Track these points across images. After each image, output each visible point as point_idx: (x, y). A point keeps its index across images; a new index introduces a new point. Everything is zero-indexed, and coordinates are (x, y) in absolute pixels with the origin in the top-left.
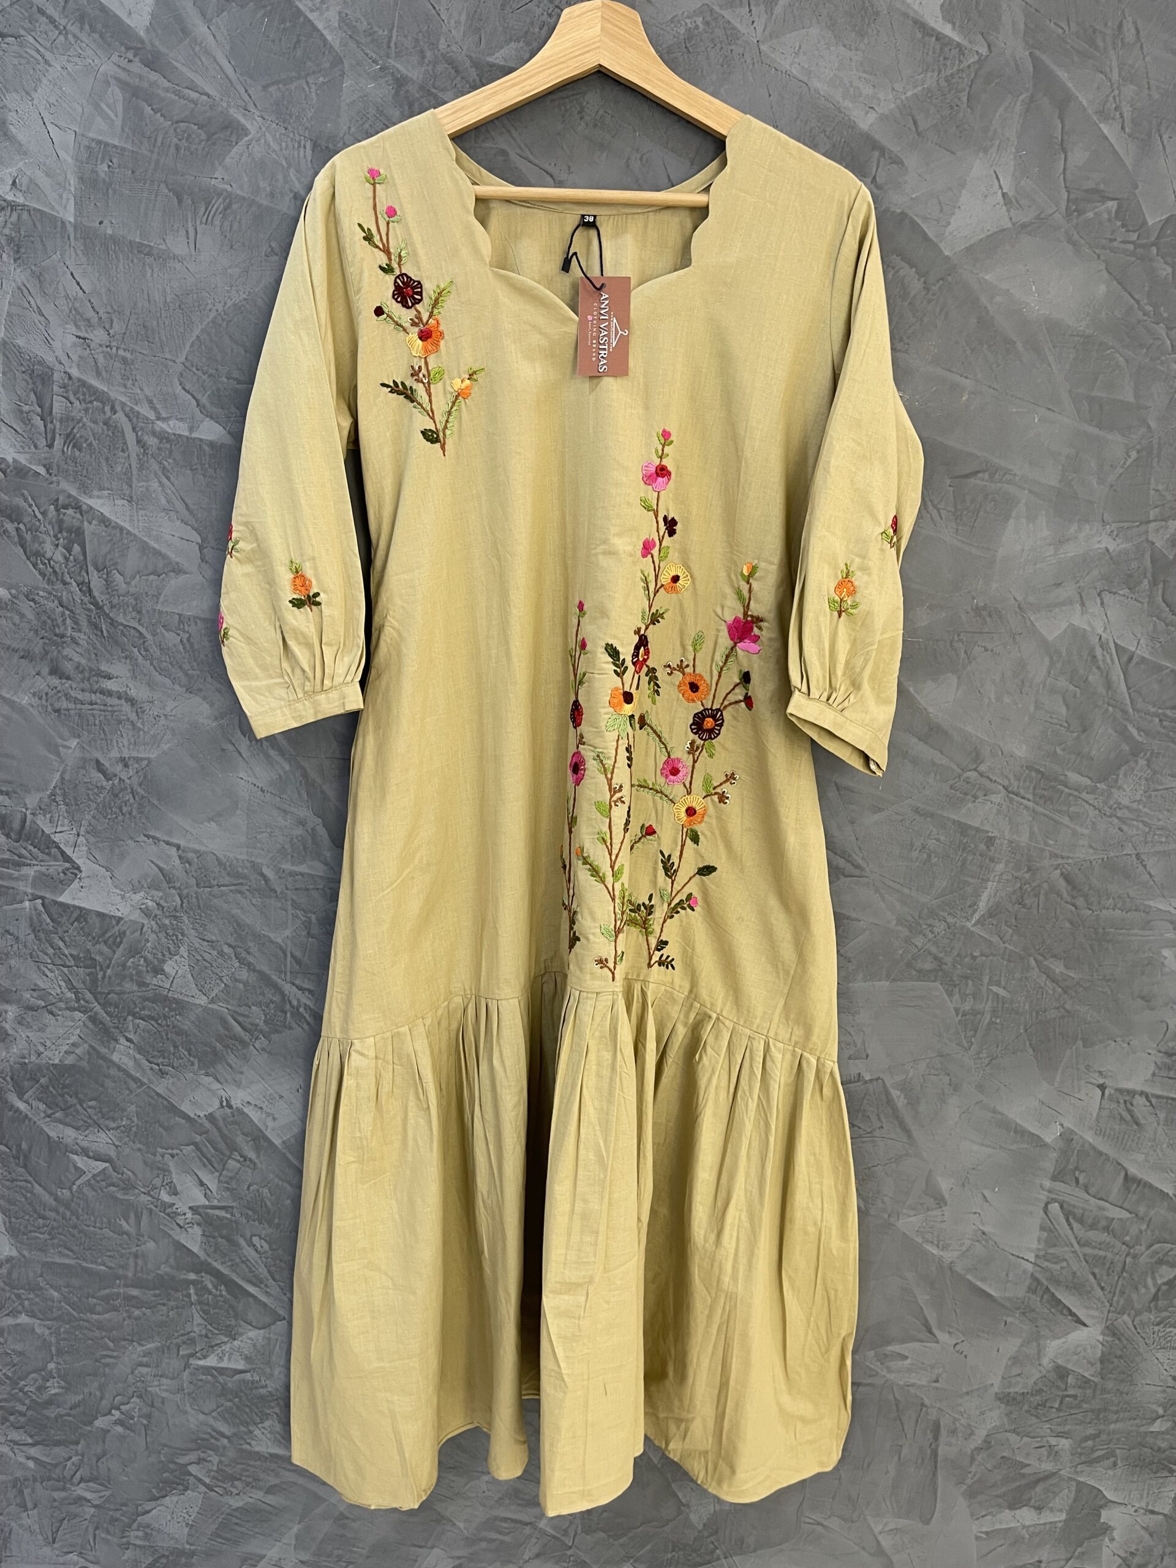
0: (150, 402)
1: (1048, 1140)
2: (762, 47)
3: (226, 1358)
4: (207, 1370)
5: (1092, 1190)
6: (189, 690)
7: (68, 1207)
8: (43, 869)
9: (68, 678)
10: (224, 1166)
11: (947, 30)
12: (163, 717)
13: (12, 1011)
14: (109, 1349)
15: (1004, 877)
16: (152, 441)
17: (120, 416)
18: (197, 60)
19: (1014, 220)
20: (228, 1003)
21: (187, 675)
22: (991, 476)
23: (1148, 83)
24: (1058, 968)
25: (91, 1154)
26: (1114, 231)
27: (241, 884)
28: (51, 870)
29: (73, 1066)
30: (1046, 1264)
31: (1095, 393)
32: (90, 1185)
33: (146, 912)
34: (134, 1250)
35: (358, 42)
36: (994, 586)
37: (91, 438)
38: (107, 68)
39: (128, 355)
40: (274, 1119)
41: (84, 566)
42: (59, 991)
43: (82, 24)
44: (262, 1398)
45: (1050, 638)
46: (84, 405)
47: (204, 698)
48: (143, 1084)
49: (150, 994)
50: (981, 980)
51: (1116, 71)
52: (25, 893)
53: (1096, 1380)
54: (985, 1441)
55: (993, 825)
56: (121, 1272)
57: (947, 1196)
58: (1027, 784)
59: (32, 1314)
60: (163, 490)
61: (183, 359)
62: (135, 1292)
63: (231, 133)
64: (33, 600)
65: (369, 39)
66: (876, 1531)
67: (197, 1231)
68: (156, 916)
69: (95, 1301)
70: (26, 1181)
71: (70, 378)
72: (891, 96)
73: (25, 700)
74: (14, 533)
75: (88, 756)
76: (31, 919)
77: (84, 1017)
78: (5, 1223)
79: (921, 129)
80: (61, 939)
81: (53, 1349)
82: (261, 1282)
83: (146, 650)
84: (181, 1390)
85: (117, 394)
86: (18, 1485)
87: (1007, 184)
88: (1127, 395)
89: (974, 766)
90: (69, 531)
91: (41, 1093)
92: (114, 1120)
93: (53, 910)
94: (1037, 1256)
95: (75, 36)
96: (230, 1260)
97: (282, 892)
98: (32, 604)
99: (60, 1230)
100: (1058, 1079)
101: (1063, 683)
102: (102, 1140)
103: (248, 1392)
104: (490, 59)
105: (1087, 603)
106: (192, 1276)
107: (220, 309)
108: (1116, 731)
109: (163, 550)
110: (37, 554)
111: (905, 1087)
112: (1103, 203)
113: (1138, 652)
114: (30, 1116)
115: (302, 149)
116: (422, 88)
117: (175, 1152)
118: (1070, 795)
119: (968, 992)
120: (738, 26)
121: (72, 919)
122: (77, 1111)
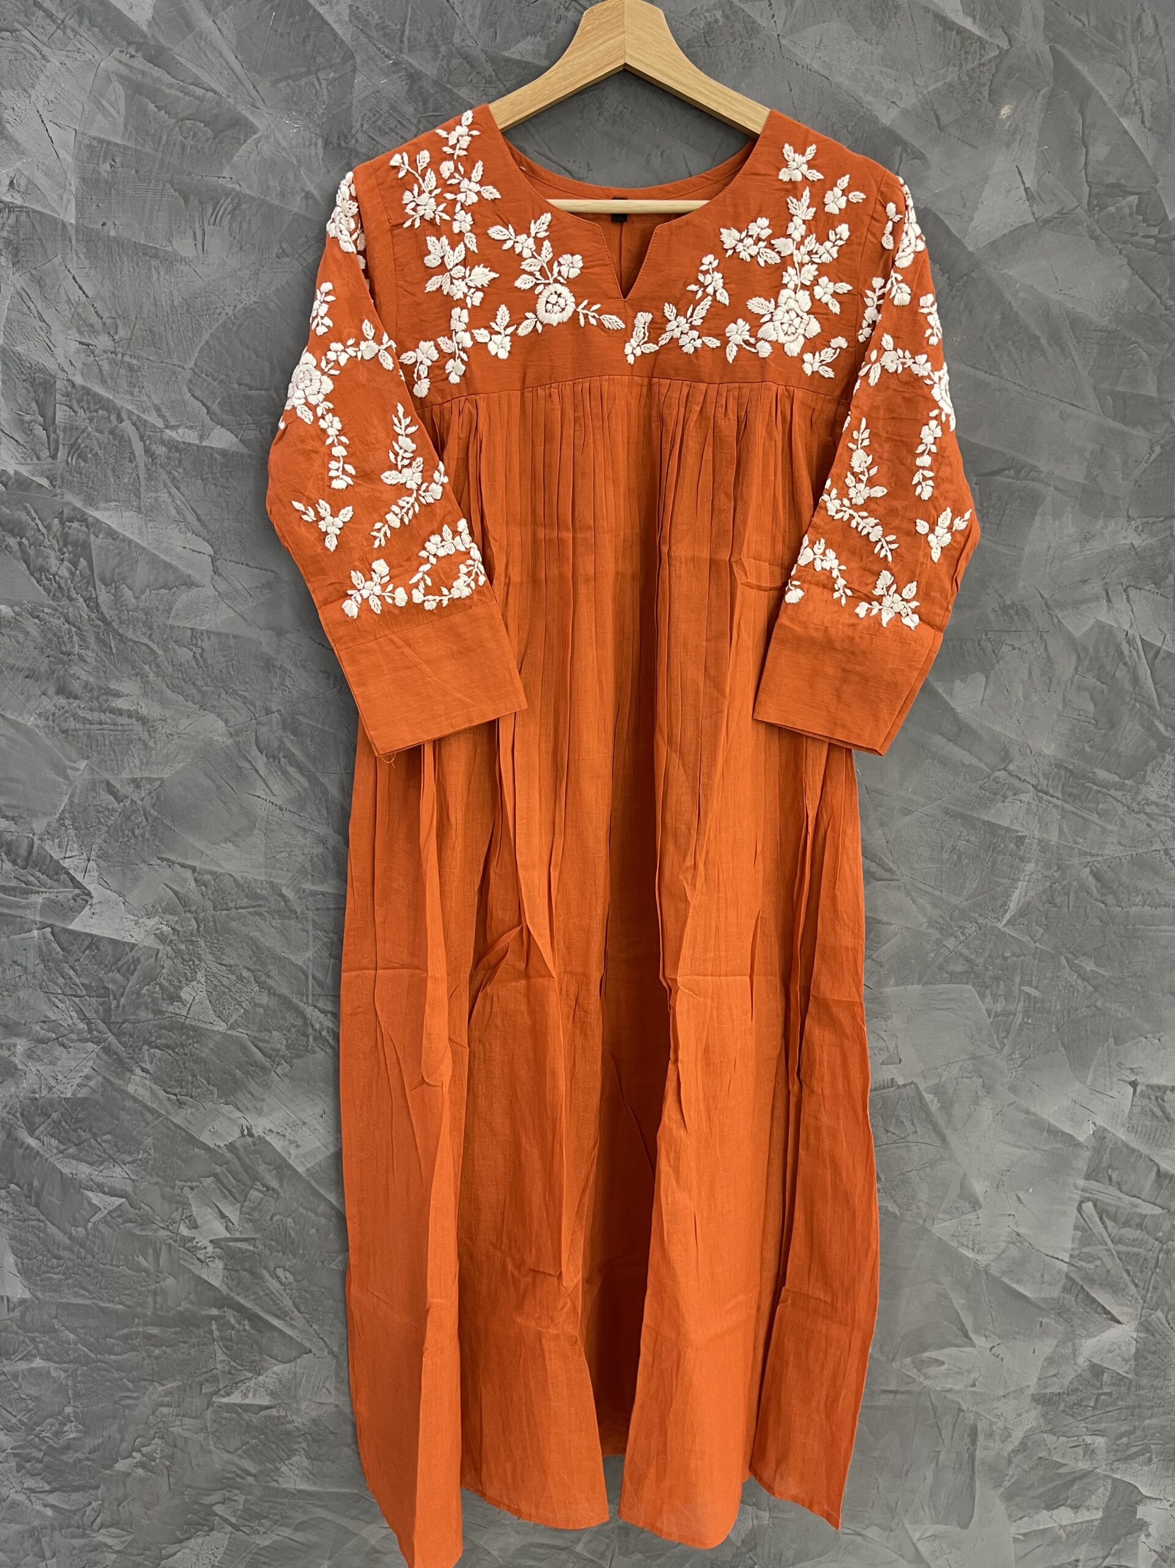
0: (158, 410)
1: (1081, 1139)
2: (783, 42)
3: (250, 1395)
4: (231, 1407)
5: (1125, 1188)
6: (203, 707)
7: (82, 1245)
8: (53, 896)
9: (76, 697)
10: (246, 1196)
11: (967, 23)
12: (176, 737)
13: (21, 1045)
14: (129, 1390)
15: (1034, 876)
16: (161, 450)
17: (127, 426)
18: (202, 55)
19: (1037, 215)
20: (248, 1028)
21: (200, 691)
22: (1017, 473)
23: (1167, 76)
24: (1089, 966)
25: (106, 1190)
26: (1135, 226)
27: (260, 906)
28: (61, 897)
29: (85, 1099)
30: (1081, 1263)
31: (1118, 388)
32: (105, 1222)
33: (161, 938)
34: (153, 1287)
35: (369, 37)
36: (1021, 584)
37: (97, 448)
38: (108, 63)
39: (135, 362)
40: (298, 1146)
41: (90, 581)
42: (70, 1022)
43: (81, 18)
44: (288, 1433)
45: (1077, 635)
46: (88, 414)
47: (219, 715)
48: (160, 1115)
49: (166, 1022)
50: (1012, 980)
51: (1135, 65)
52: (35, 922)
53: (1130, 1376)
54: (1021, 1443)
55: (1023, 825)
56: (139, 1310)
57: (981, 1199)
58: (1056, 782)
59: (47, 1357)
60: (173, 501)
61: (191, 364)
62: (154, 1331)
63: (240, 130)
64: (38, 617)
65: (381, 33)
66: (915, 1539)
67: (219, 1264)
68: (171, 941)
69: (112, 1341)
70: (38, 1220)
71: (73, 385)
72: (912, 91)
73: (31, 721)
74: (16, 548)
75: (97, 777)
76: (40, 947)
77: (97, 1048)
78: (16, 1265)
79: (943, 123)
80: (72, 968)
81: (70, 1393)
82: (286, 1314)
83: (158, 666)
84: (204, 1429)
85: (124, 403)
86: (35, 1534)
87: (1029, 179)
88: (1150, 389)
89: (1003, 766)
90: (75, 544)
91: (53, 1128)
92: (130, 1153)
93: (64, 938)
94: (1071, 1256)
95: (73, 30)
96: (254, 1294)
97: (302, 913)
98: (36, 621)
99: (75, 1270)
100: (1090, 1077)
101: (1091, 680)
102: (118, 1175)
103: (274, 1428)
104: (505, 54)
105: (1113, 600)
106: (214, 1312)
107: (230, 312)
108: (1143, 727)
109: (174, 563)
110: (42, 569)
111: (939, 1091)
112: (1124, 197)
113: (1165, 647)
114: (42, 1152)
115: (313, 148)
116: (436, 83)
117: (194, 1184)
118: (1099, 792)
119: (1000, 992)
120: (758, 19)
121: (84, 947)
122: (91, 1146)
